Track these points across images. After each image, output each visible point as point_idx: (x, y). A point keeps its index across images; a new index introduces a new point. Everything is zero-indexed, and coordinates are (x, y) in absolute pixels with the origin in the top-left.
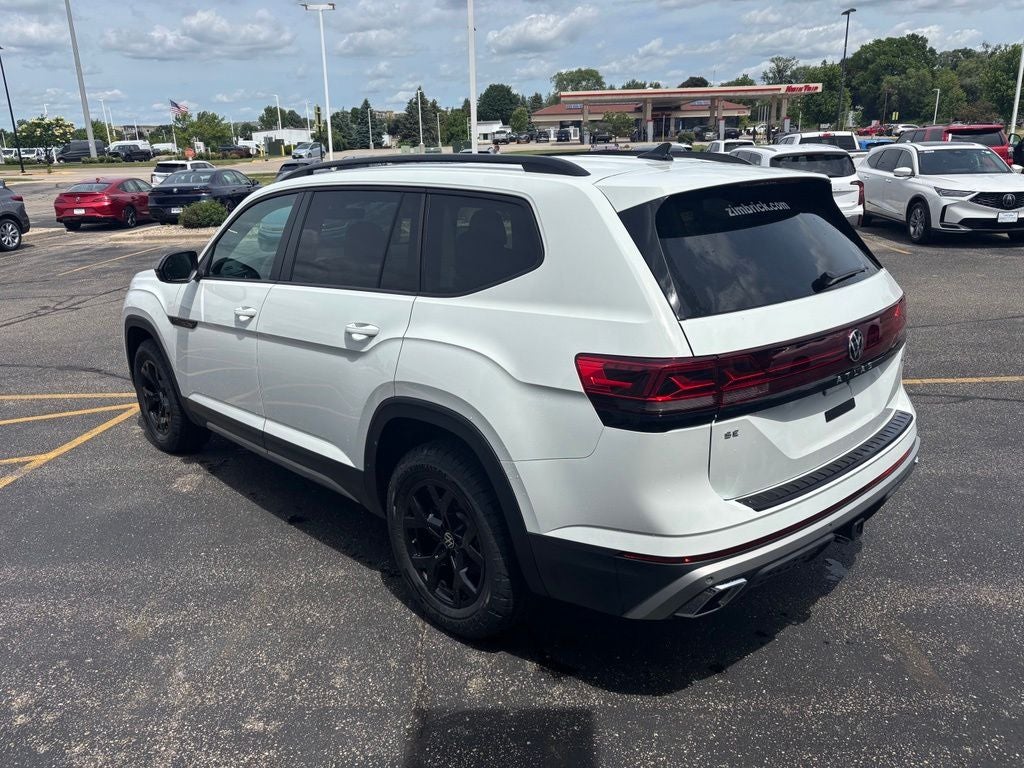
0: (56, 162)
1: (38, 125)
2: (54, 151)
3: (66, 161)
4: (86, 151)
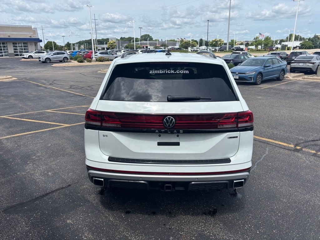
0: (217, 51)
1: (215, 41)
2: (217, 48)
3: (220, 51)
4: (226, 48)
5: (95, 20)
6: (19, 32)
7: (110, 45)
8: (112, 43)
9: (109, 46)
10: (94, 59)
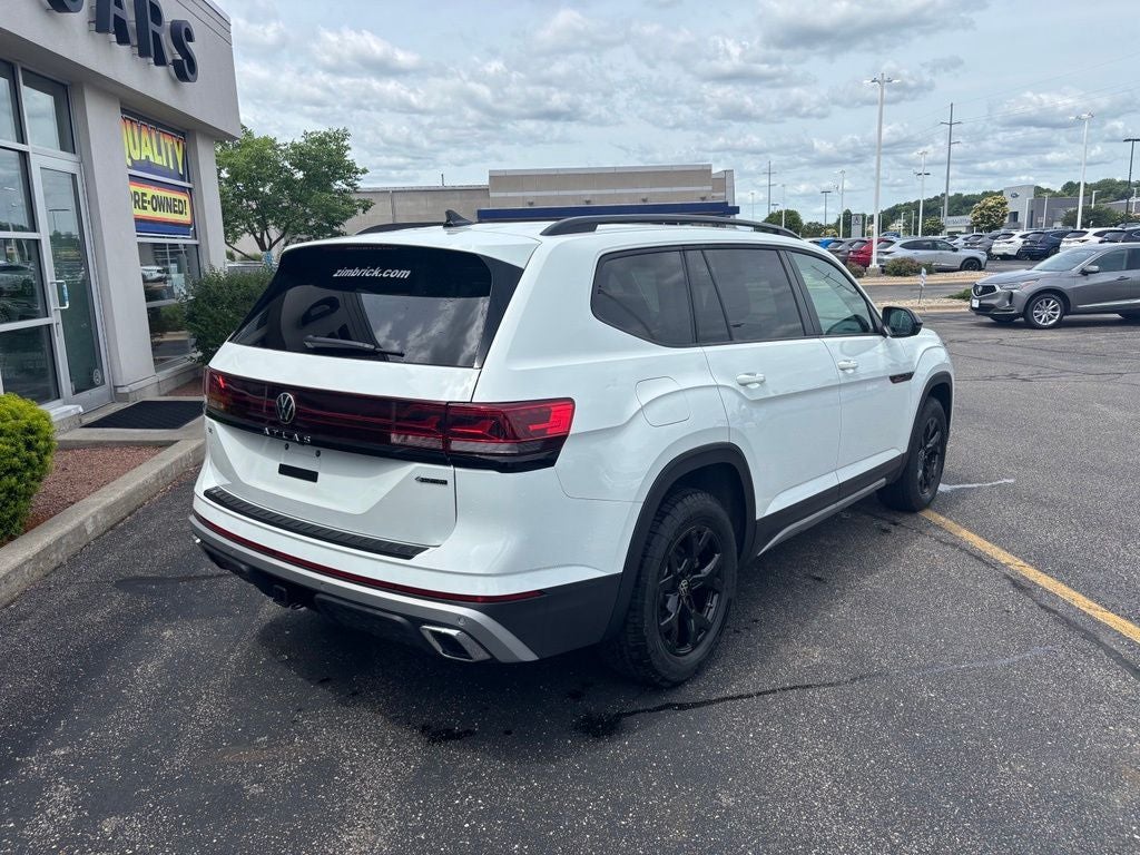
5: (951, 124)
6: (671, 186)
7: (982, 214)
8: (990, 208)
9: (976, 218)
10: (874, 265)
